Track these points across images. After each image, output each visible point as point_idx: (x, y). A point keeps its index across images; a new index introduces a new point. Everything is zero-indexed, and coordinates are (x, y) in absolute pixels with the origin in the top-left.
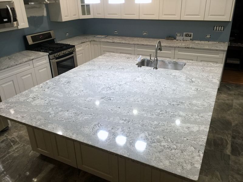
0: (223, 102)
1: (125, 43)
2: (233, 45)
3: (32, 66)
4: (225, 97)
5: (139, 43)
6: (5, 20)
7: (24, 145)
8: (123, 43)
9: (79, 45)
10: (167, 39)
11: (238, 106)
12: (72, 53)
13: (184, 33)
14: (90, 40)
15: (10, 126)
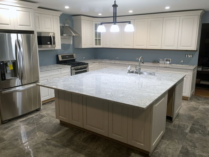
0: (192, 106)
1: (122, 64)
2: (204, 70)
3: (60, 73)
4: (194, 104)
5: (132, 64)
6: (49, 43)
7: (50, 118)
8: (121, 64)
9: (91, 64)
10: (153, 63)
11: (203, 109)
12: (86, 68)
13: (165, 59)
14: (99, 62)
15: (41, 108)
